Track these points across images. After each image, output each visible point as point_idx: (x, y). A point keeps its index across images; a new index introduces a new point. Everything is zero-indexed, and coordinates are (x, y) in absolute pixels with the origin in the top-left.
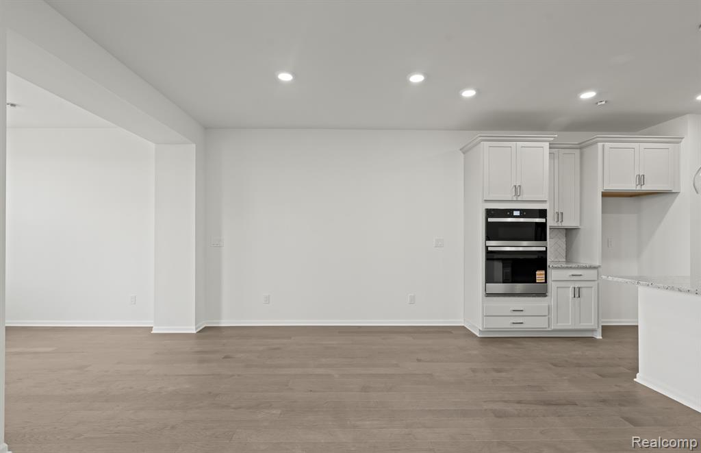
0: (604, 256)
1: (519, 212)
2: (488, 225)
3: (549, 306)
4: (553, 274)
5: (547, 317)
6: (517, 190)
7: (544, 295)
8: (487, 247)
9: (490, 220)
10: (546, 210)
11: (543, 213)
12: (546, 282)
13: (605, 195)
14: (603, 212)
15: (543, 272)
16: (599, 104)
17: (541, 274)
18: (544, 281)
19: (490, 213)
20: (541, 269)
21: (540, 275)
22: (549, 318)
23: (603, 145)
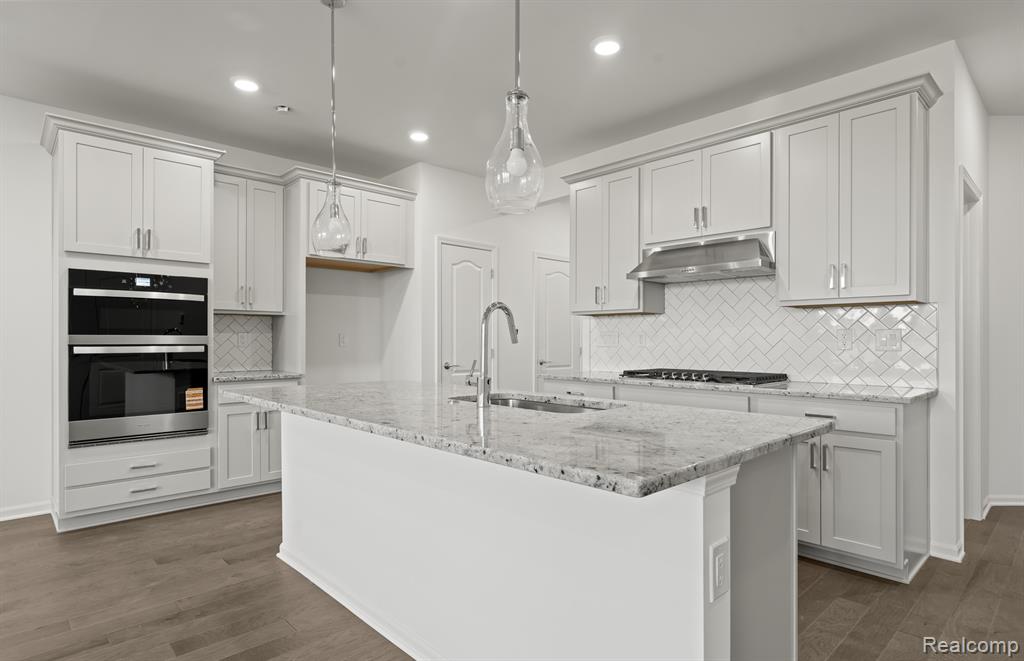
0: (310, 360)
1: (148, 280)
2: (75, 303)
3: (212, 450)
4: (220, 394)
5: (209, 470)
6: (145, 238)
7: (202, 431)
8: (71, 347)
9: (78, 292)
10: (206, 280)
11: (200, 286)
12: (206, 407)
13: (313, 263)
14: (308, 291)
15: (200, 391)
16: (280, 109)
17: (194, 395)
18: (202, 407)
19: (77, 278)
20: (194, 386)
21: (193, 397)
22: (212, 472)
23: (309, 184)
